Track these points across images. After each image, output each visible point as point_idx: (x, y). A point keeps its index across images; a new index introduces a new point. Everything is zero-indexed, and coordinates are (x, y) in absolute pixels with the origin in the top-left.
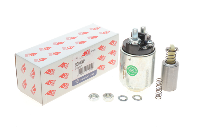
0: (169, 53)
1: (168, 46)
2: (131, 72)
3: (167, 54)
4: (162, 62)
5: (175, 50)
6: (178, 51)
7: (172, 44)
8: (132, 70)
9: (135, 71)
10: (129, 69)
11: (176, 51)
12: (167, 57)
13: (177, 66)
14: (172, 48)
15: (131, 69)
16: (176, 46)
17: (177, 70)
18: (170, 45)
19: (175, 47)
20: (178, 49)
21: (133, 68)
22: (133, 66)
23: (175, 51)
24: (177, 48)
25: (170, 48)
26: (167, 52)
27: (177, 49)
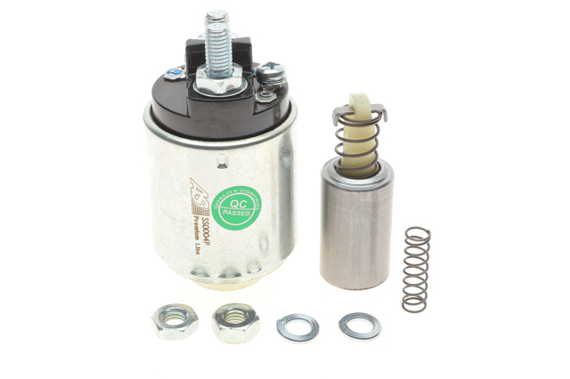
0: (348, 132)
1: (342, 101)
2: (234, 213)
3: (341, 134)
4: (323, 171)
5: (375, 116)
6: (386, 120)
7: (356, 91)
8: (237, 207)
9: (250, 205)
10: (226, 204)
11: (377, 120)
12: (341, 150)
13: (385, 185)
14: (358, 111)
15: (234, 204)
16: (374, 100)
17: (388, 200)
18: (352, 96)
19: (373, 102)
20: (384, 111)
21: (240, 198)
22: (239, 188)
23: (374, 122)
24: (380, 110)
25: (352, 108)
26: (340, 126)
27: (382, 113)
